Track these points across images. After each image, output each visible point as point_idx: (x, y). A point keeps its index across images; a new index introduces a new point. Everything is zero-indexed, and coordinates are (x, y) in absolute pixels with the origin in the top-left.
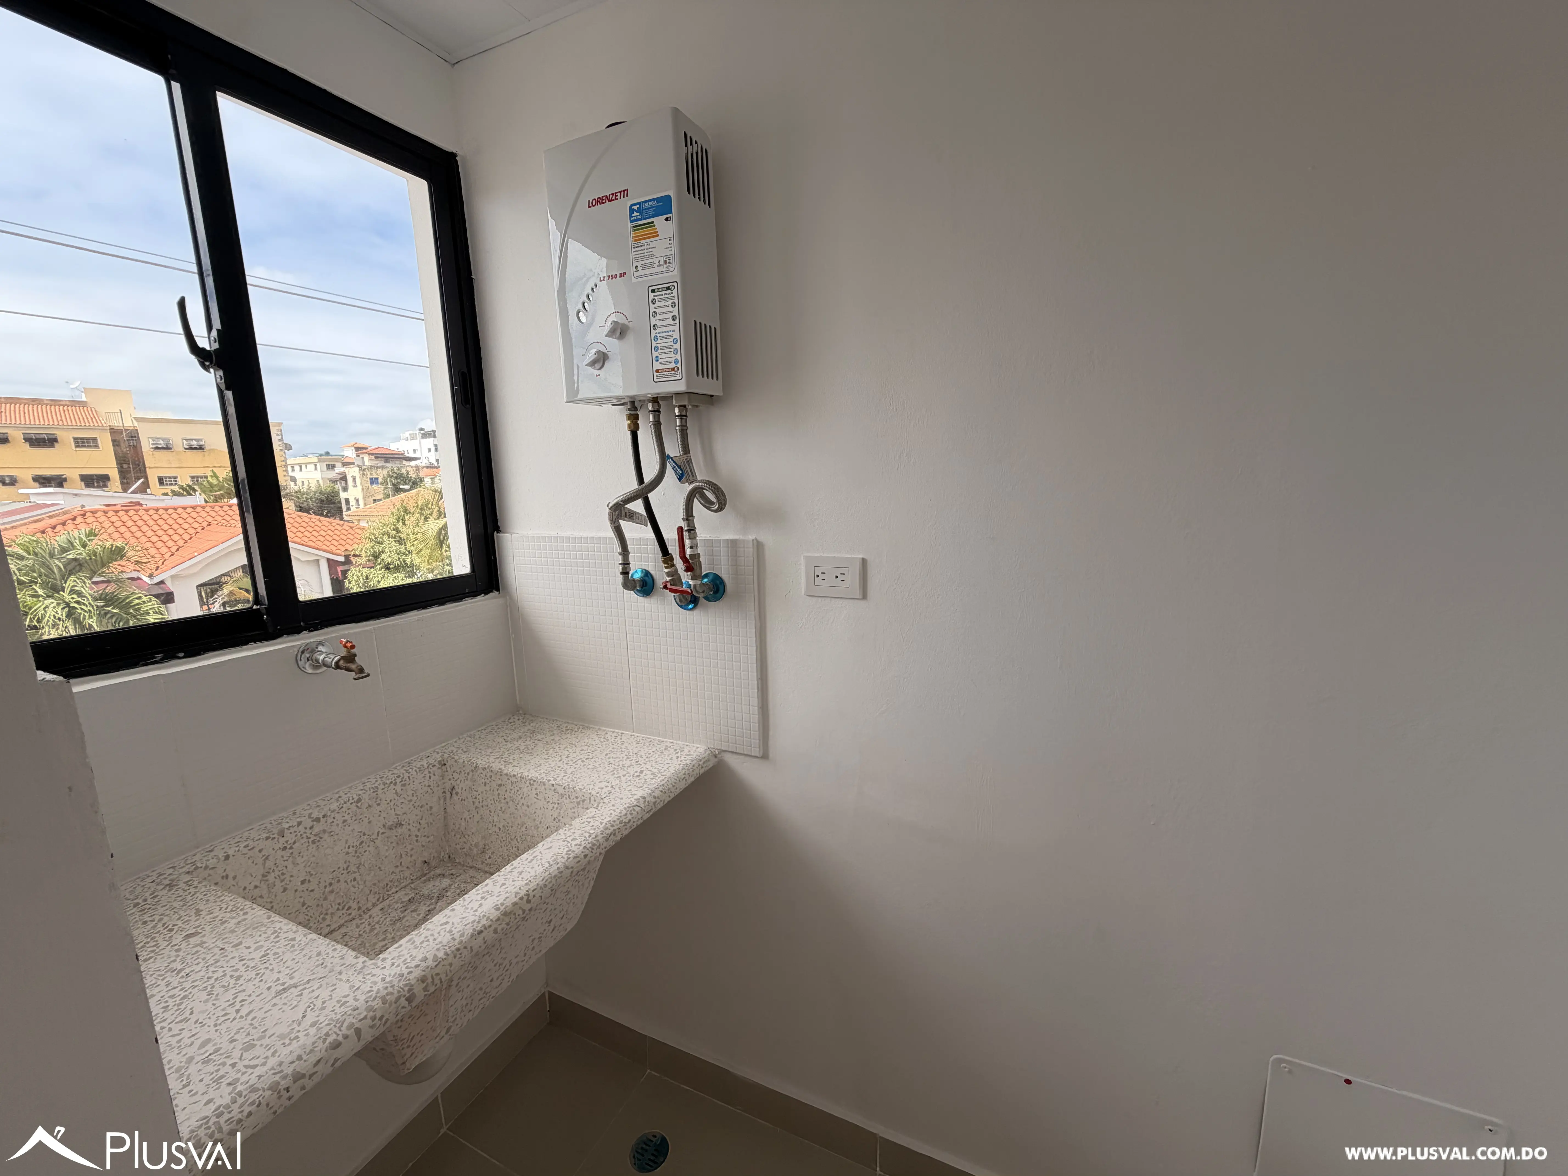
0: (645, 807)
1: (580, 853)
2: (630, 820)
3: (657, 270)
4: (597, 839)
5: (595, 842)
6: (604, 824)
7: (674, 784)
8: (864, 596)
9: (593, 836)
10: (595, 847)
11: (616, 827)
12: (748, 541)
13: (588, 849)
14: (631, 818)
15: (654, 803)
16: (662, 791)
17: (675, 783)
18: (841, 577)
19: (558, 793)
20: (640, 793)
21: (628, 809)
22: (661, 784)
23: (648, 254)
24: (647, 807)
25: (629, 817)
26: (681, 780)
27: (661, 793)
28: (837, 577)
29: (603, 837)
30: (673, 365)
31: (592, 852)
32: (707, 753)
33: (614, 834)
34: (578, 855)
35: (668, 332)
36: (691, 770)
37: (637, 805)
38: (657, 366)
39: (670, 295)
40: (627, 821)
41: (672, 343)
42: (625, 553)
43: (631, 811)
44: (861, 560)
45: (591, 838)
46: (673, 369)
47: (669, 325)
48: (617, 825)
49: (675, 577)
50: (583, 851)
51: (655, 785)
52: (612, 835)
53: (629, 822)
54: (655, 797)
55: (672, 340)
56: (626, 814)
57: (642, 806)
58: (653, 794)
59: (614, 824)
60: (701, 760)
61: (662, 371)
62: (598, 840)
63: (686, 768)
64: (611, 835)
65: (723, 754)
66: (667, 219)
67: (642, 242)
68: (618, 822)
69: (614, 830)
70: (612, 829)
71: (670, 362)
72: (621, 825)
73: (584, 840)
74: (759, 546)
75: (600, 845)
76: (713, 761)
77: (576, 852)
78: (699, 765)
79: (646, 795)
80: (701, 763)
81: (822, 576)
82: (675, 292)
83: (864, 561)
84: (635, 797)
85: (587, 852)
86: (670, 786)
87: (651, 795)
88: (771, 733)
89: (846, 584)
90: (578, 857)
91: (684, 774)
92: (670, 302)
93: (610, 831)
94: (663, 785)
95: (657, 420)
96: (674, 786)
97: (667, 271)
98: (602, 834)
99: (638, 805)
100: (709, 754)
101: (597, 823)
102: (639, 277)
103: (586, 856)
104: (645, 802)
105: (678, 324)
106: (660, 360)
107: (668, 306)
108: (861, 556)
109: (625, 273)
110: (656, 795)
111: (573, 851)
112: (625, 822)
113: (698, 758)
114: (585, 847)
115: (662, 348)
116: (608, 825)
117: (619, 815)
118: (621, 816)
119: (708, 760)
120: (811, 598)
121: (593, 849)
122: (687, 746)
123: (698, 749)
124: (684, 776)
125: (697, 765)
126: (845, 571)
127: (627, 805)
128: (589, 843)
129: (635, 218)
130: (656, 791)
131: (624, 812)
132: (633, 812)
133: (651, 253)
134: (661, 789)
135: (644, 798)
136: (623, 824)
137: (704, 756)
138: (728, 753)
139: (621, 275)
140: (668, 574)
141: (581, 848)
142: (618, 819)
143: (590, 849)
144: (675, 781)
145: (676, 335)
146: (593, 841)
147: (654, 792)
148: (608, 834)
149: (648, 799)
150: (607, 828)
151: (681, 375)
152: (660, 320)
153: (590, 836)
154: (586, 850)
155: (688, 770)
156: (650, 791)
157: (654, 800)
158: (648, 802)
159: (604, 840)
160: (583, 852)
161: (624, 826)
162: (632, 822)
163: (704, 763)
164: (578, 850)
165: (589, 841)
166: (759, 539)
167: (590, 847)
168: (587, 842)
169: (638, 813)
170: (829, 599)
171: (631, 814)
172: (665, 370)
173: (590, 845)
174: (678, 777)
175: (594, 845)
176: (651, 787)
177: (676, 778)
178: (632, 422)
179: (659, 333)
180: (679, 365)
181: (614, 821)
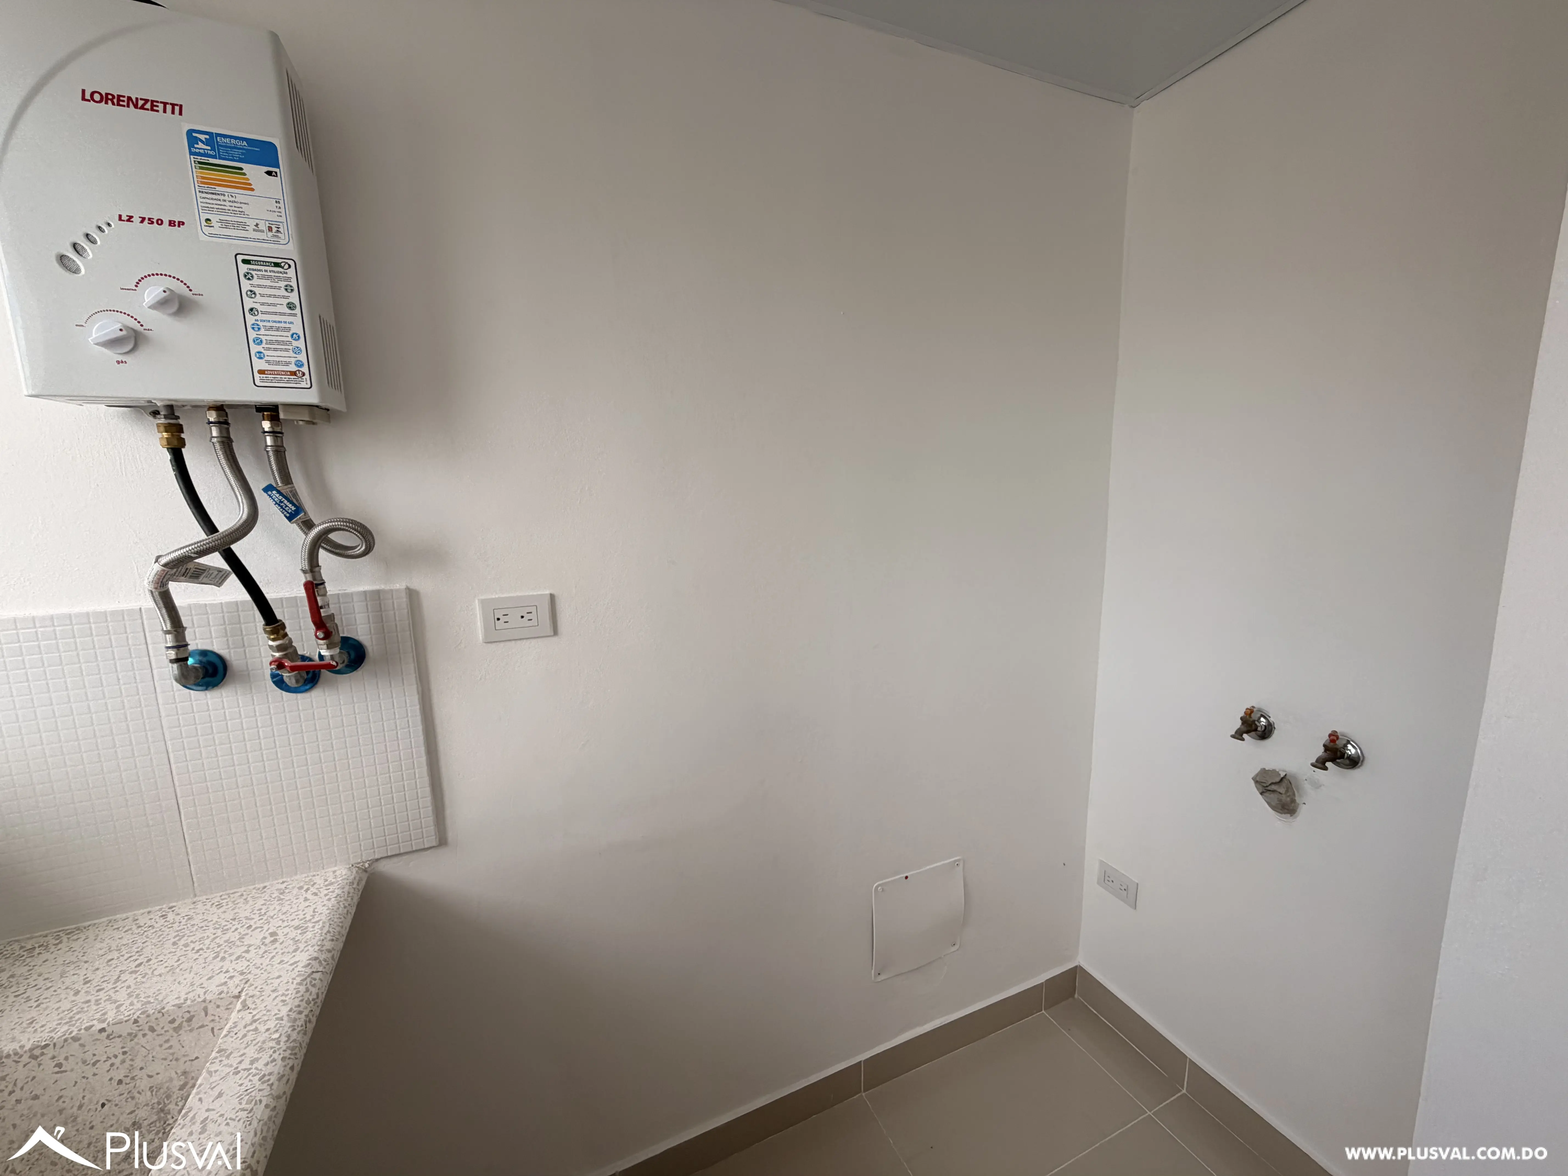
0: (325, 968)
1: (282, 1069)
2: (318, 995)
3: (252, 234)
4: (292, 1039)
5: (292, 1044)
6: (286, 1018)
7: (340, 924)
8: (555, 632)
9: (284, 1039)
10: (297, 1051)
11: (306, 1012)
12: (397, 590)
13: (289, 1058)
14: (317, 991)
15: (333, 957)
16: (332, 940)
17: (342, 922)
18: (527, 617)
19: (120, 1036)
20: (303, 958)
21: (305, 983)
22: (325, 931)
23: (236, 209)
24: (327, 967)
25: (314, 990)
26: (345, 916)
27: (333, 943)
28: (522, 617)
29: (298, 1033)
30: (293, 368)
31: (296, 1059)
32: (354, 872)
33: (310, 1021)
34: (282, 1073)
35: (281, 322)
36: (349, 899)
37: (313, 972)
38: (259, 365)
39: (281, 275)
40: (315, 997)
41: (290, 339)
42: (179, 630)
43: (311, 982)
44: (549, 596)
45: (282, 1043)
46: (294, 373)
47: (284, 314)
48: (306, 1008)
49: (290, 650)
50: (284, 1064)
51: (317, 938)
52: (308, 1025)
53: (318, 997)
54: (329, 951)
55: (289, 334)
56: (307, 990)
57: (321, 969)
58: (324, 948)
59: (301, 1009)
60: (353, 883)
61: (269, 372)
62: (294, 1041)
63: (342, 899)
64: (306, 1025)
65: (375, 865)
66: (269, 173)
67: (218, 188)
68: (304, 1004)
69: (307, 1016)
70: (303, 1016)
71: (287, 364)
72: (310, 1005)
73: (275, 1052)
74: (412, 595)
75: (300, 1043)
76: (365, 877)
77: (276, 1072)
78: (354, 889)
79: (315, 955)
80: (355, 886)
81: (503, 619)
82: (291, 273)
83: (552, 597)
84: (301, 964)
85: (291, 1063)
86: (338, 929)
87: (322, 951)
88: (448, 812)
89: (534, 623)
90: (283, 1076)
91: (345, 907)
92: (282, 284)
93: (303, 1020)
94: (329, 932)
95: (225, 435)
96: (342, 927)
97: (275, 242)
98: (294, 1029)
99: (315, 970)
100: (357, 872)
101: (271, 1024)
102: (211, 235)
103: (292, 1068)
104: (320, 962)
105: (299, 315)
106: (266, 358)
107: (279, 288)
108: (548, 592)
109: (181, 223)
110: (329, 948)
111: (270, 1074)
112: (313, 1000)
113: (348, 881)
114: (283, 1059)
115: (270, 342)
116: (293, 1015)
117: (299, 995)
118: (303, 996)
119: (360, 880)
120: (489, 645)
121: (296, 1054)
122: (314, 876)
123: (338, 873)
124: (346, 910)
125: (352, 891)
126: (533, 610)
127: (298, 980)
128: (285, 1051)
129: (197, 151)
130: (325, 942)
131: (302, 989)
132: (314, 982)
133: (240, 210)
134: (329, 937)
135: (316, 959)
136: (312, 1002)
137: (353, 877)
138: (382, 860)
139: (172, 223)
140: (279, 648)
141: (279, 1062)
142: (302, 1001)
143: (292, 1057)
144: (340, 920)
145: (297, 328)
146: (288, 1044)
147: (323, 946)
148: (302, 1026)
149: (322, 957)
150: (295, 1020)
151: (309, 382)
152: (263, 304)
153: (278, 1043)
154: (287, 1061)
155: (345, 900)
156: (317, 948)
157: (329, 955)
158: (325, 961)
159: (301, 1035)
160: (285, 1066)
161: (314, 1005)
162: (320, 994)
163: (358, 884)
164: (277, 1068)
165: (284, 1048)
166: (412, 587)
167: (291, 1054)
168: (281, 1051)
169: (321, 980)
170: (513, 642)
171: (314, 986)
172: (272, 372)
173: (289, 1052)
174: (339, 914)
175: (293, 1049)
176: (314, 942)
177: (338, 916)
178: (172, 435)
179: (261, 321)
180: (305, 369)
181: (299, 1006)
